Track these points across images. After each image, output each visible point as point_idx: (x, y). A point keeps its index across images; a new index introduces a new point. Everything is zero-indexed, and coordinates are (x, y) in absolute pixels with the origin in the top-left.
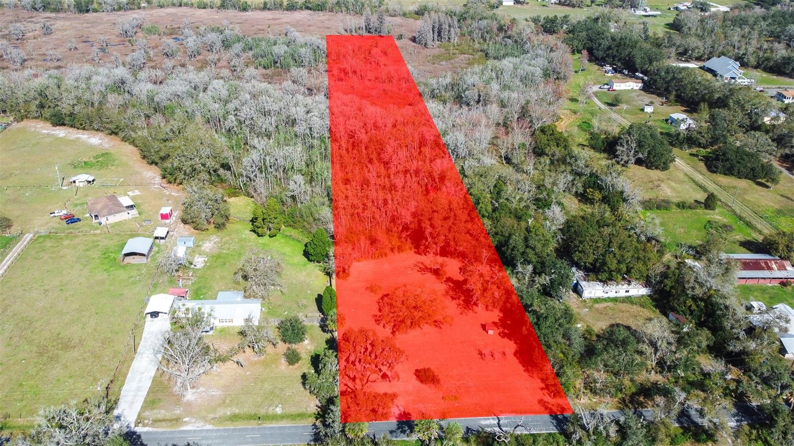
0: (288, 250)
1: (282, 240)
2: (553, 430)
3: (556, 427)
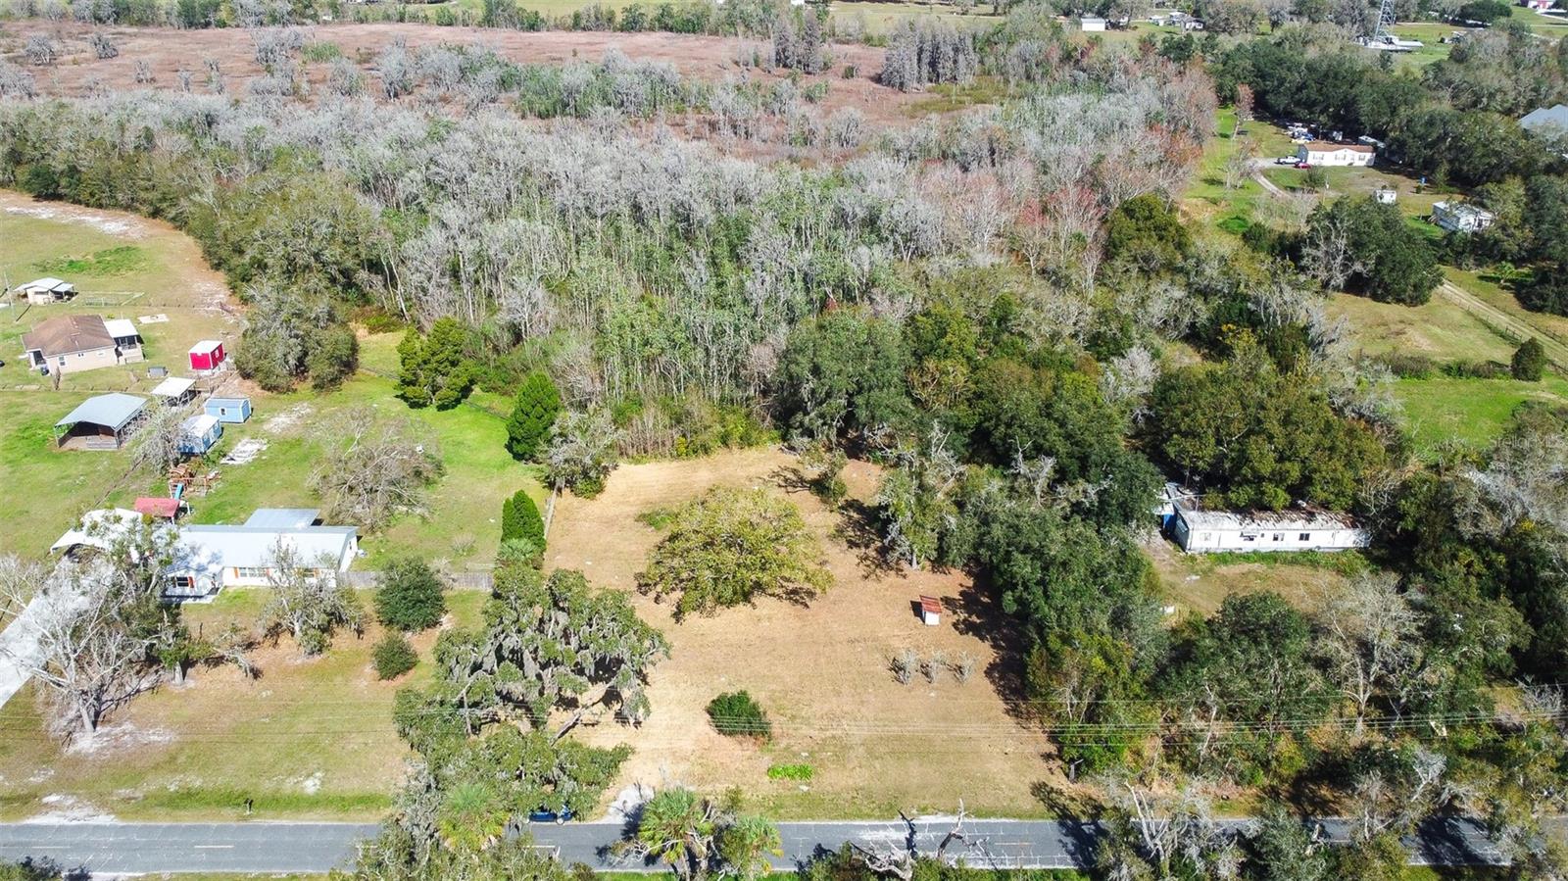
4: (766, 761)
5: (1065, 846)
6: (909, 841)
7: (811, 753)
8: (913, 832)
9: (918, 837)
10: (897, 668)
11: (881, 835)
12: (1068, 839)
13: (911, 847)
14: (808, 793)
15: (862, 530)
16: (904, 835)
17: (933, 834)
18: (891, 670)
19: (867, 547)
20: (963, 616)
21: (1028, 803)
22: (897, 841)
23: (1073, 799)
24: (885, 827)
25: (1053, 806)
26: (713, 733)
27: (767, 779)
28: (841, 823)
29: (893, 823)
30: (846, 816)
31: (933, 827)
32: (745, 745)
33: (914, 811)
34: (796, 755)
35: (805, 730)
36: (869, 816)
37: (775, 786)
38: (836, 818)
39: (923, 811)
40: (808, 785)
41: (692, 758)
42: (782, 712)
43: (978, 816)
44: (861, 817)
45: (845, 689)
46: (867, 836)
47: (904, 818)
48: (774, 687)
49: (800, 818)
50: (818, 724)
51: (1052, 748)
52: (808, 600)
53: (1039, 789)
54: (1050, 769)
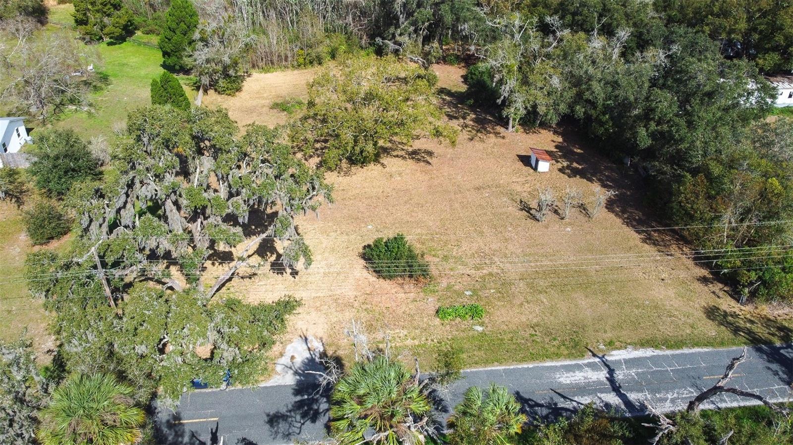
4: (432, 303)
5: (776, 373)
6: (611, 380)
7: (474, 291)
8: (611, 372)
9: (619, 375)
11: (578, 377)
12: (775, 366)
13: (616, 389)
14: (483, 334)
15: (456, 106)
16: (602, 375)
17: (633, 372)
19: (464, 118)
20: (566, 163)
21: (711, 329)
22: (599, 382)
23: (752, 322)
24: (579, 367)
25: (736, 330)
26: (372, 278)
27: (437, 321)
28: (531, 366)
29: (586, 361)
30: (533, 357)
31: (630, 363)
32: (406, 287)
33: (602, 347)
34: (460, 294)
35: (461, 269)
36: (557, 356)
37: (448, 327)
38: (522, 360)
39: (611, 344)
40: (482, 324)
41: (356, 304)
42: (433, 253)
43: (670, 347)
44: (548, 357)
45: (485, 229)
46: (566, 379)
47: (594, 355)
48: (419, 231)
49: (486, 362)
50: (471, 262)
51: (704, 272)
52: (428, 158)
53: (712, 313)
54: (714, 293)
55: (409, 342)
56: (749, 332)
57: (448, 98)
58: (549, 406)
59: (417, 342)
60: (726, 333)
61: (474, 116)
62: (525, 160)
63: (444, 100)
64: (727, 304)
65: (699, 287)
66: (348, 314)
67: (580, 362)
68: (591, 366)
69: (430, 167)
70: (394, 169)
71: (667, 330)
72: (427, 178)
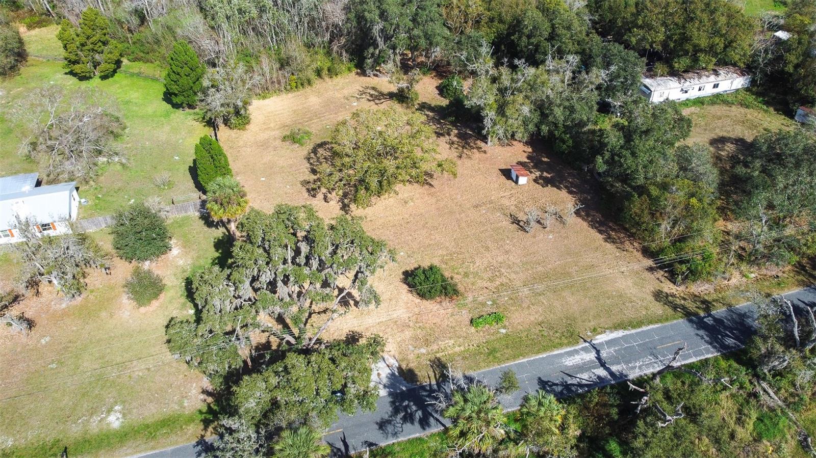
0: (134, 95)
1: (125, 82)
2: (708, 352)
3: (711, 344)
4: (466, 316)
5: (702, 338)
6: (599, 358)
7: (494, 301)
8: (598, 352)
9: (604, 354)
10: (516, 221)
11: (577, 359)
12: (701, 332)
13: (603, 364)
14: (507, 335)
15: (440, 123)
16: (592, 356)
17: (612, 350)
18: (513, 223)
19: (449, 135)
20: (538, 174)
21: (658, 309)
22: (591, 361)
23: (684, 299)
24: (576, 352)
25: (675, 307)
26: (417, 300)
27: (473, 329)
28: (545, 356)
29: (580, 347)
30: (545, 350)
31: (610, 343)
32: (444, 304)
33: (589, 334)
34: (484, 304)
35: (480, 283)
36: (561, 345)
37: (481, 333)
38: (538, 352)
39: (594, 330)
40: (504, 327)
41: (411, 324)
42: (456, 271)
43: (634, 327)
44: (555, 347)
45: (490, 244)
46: (570, 362)
47: (585, 341)
48: (440, 252)
49: (515, 357)
50: (486, 276)
51: (650, 263)
52: (429, 180)
53: (658, 295)
54: (658, 279)
55: (457, 349)
56: (684, 308)
57: (431, 114)
58: (562, 385)
59: (462, 348)
60: (670, 311)
61: (456, 132)
62: (507, 173)
63: (428, 116)
64: (668, 287)
65: (648, 275)
66: (408, 334)
67: (577, 348)
68: (583, 349)
69: (433, 190)
70: (406, 195)
71: (630, 314)
72: (434, 200)
